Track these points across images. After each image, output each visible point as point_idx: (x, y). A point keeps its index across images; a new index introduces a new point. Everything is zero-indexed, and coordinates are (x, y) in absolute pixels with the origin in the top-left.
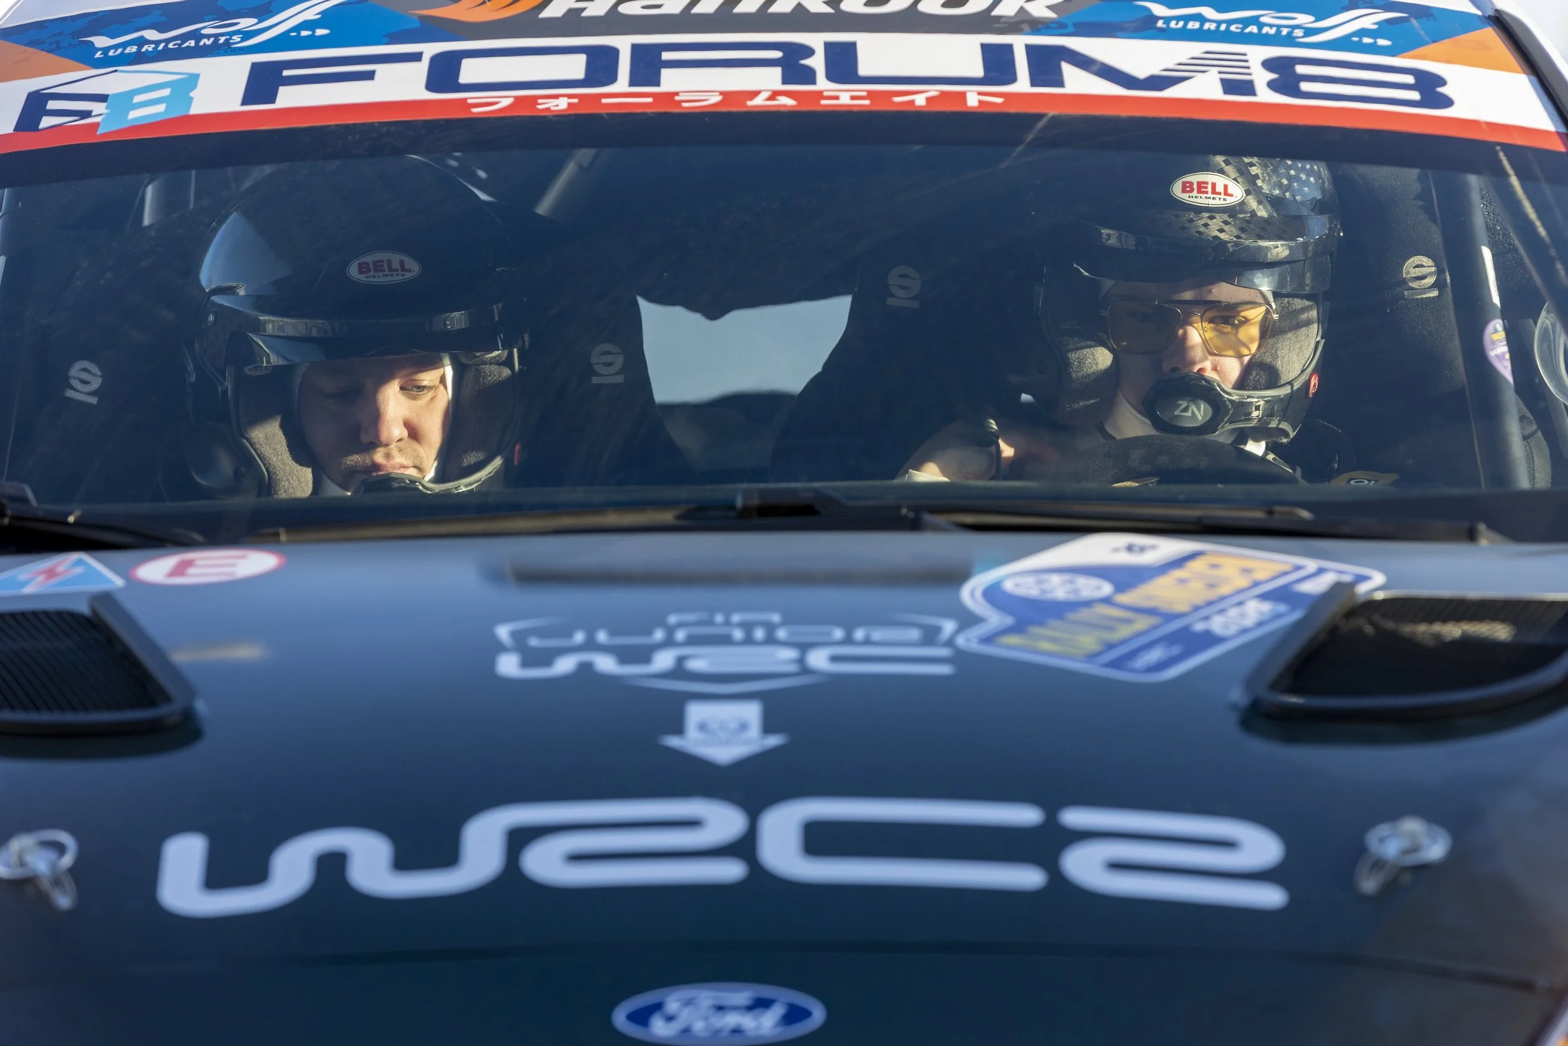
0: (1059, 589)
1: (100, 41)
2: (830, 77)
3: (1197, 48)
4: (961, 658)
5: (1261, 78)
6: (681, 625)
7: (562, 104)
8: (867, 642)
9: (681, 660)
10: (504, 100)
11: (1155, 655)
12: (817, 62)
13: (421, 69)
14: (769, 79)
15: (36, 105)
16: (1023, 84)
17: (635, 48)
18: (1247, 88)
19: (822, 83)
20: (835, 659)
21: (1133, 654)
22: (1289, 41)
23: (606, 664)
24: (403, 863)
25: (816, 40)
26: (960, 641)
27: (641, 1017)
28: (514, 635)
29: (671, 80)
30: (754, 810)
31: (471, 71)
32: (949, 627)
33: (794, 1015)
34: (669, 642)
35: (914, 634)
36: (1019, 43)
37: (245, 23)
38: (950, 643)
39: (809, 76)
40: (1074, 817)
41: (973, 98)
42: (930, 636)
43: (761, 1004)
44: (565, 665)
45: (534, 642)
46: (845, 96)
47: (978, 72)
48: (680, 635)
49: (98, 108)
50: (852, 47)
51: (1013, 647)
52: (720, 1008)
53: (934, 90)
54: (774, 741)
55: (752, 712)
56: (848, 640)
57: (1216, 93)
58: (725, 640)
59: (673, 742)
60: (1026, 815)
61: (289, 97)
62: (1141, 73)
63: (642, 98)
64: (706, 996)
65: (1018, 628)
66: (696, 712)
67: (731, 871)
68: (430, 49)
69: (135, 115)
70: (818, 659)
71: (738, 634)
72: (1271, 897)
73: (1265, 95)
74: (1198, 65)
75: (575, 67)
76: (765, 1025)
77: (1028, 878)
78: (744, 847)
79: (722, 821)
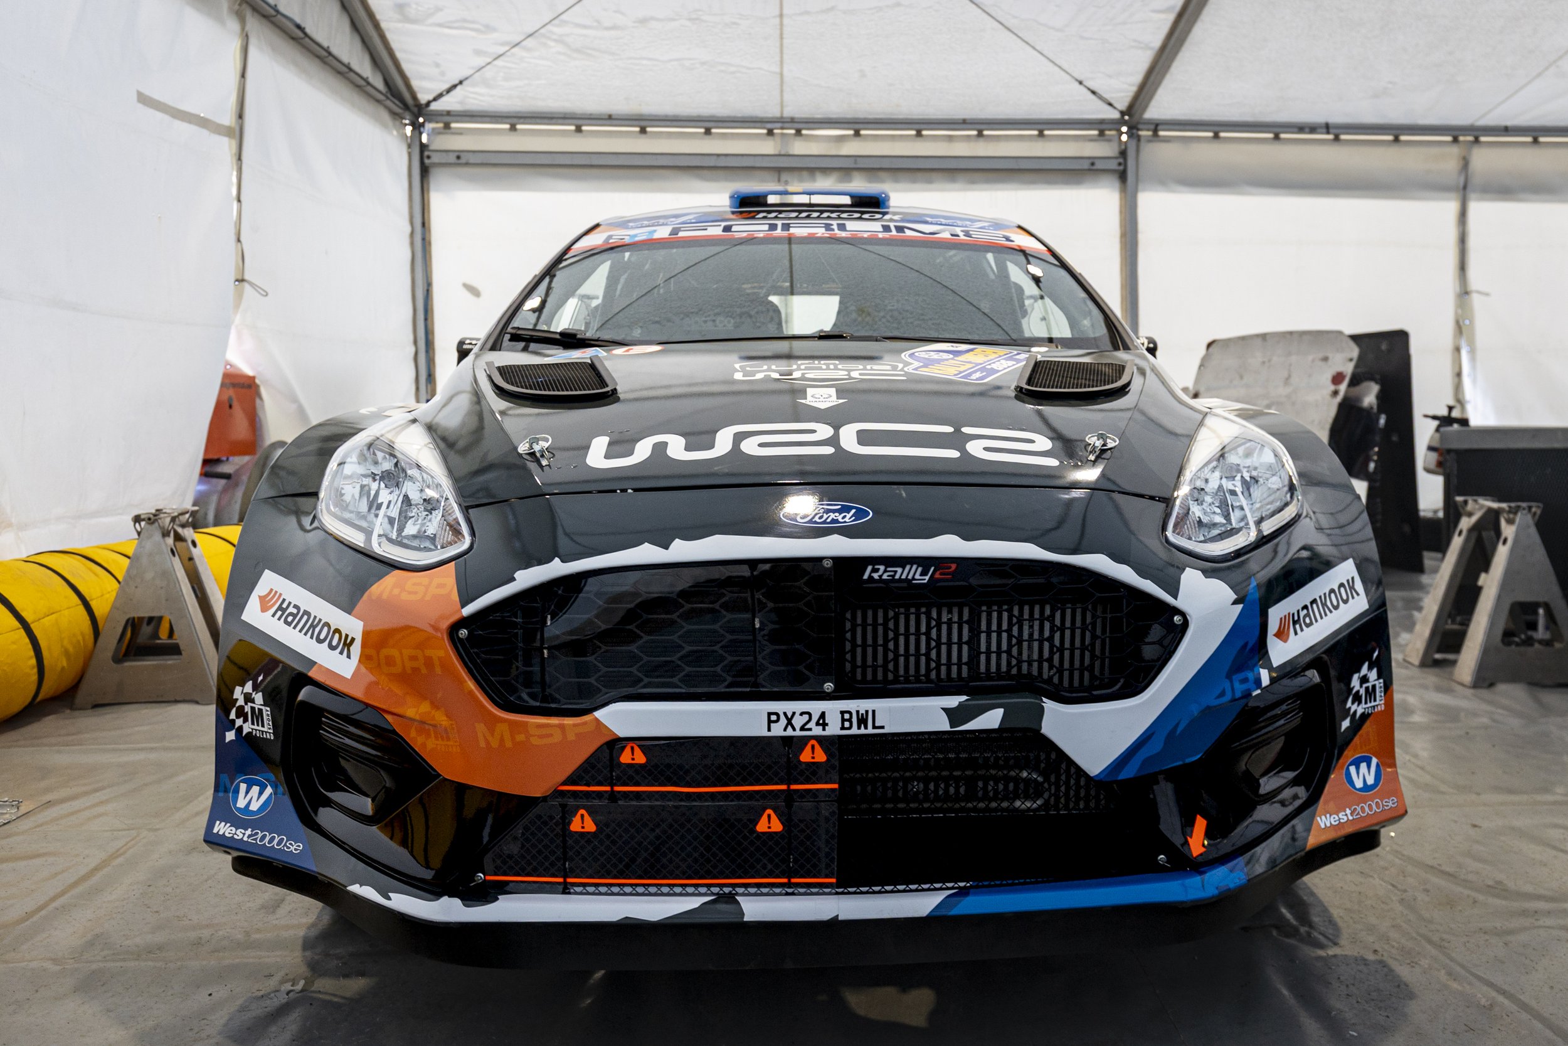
0: (935, 356)
1: (631, 224)
2: (839, 230)
4: (906, 374)
5: (961, 234)
6: (802, 364)
7: (761, 235)
8: (872, 369)
9: (803, 374)
10: (745, 234)
11: (978, 375)
12: (835, 227)
13: (721, 228)
14: (823, 230)
16: (894, 232)
17: (783, 224)
18: (958, 236)
19: (837, 231)
20: (860, 374)
21: (970, 374)
22: (966, 227)
23: (775, 376)
24: (688, 448)
25: (835, 223)
26: (906, 369)
28: (740, 366)
29: (792, 230)
30: (837, 428)
31: (735, 229)
32: (901, 366)
33: (860, 514)
34: (799, 369)
35: (889, 367)
36: (892, 225)
38: (902, 370)
39: (833, 230)
40: (967, 430)
41: (881, 235)
42: (895, 368)
43: (845, 509)
45: (748, 369)
46: (843, 234)
47: (881, 229)
48: (803, 367)
50: (844, 224)
51: (925, 372)
52: (828, 511)
53: (869, 234)
54: (841, 401)
55: (833, 391)
56: (865, 369)
57: (950, 237)
59: (803, 401)
60: (948, 429)
61: (682, 233)
62: (928, 232)
63: (785, 233)
65: (925, 366)
66: (810, 391)
67: (829, 450)
68: (724, 224)
69: (638, 239)
70: (855, 374)
71: (824, 367)
72: (1051, 461)
73: (963, 237)
75: (766, 227)
76: (848, 518)
77: (954, 454)
78: (834, 441)
79: (824, 431)
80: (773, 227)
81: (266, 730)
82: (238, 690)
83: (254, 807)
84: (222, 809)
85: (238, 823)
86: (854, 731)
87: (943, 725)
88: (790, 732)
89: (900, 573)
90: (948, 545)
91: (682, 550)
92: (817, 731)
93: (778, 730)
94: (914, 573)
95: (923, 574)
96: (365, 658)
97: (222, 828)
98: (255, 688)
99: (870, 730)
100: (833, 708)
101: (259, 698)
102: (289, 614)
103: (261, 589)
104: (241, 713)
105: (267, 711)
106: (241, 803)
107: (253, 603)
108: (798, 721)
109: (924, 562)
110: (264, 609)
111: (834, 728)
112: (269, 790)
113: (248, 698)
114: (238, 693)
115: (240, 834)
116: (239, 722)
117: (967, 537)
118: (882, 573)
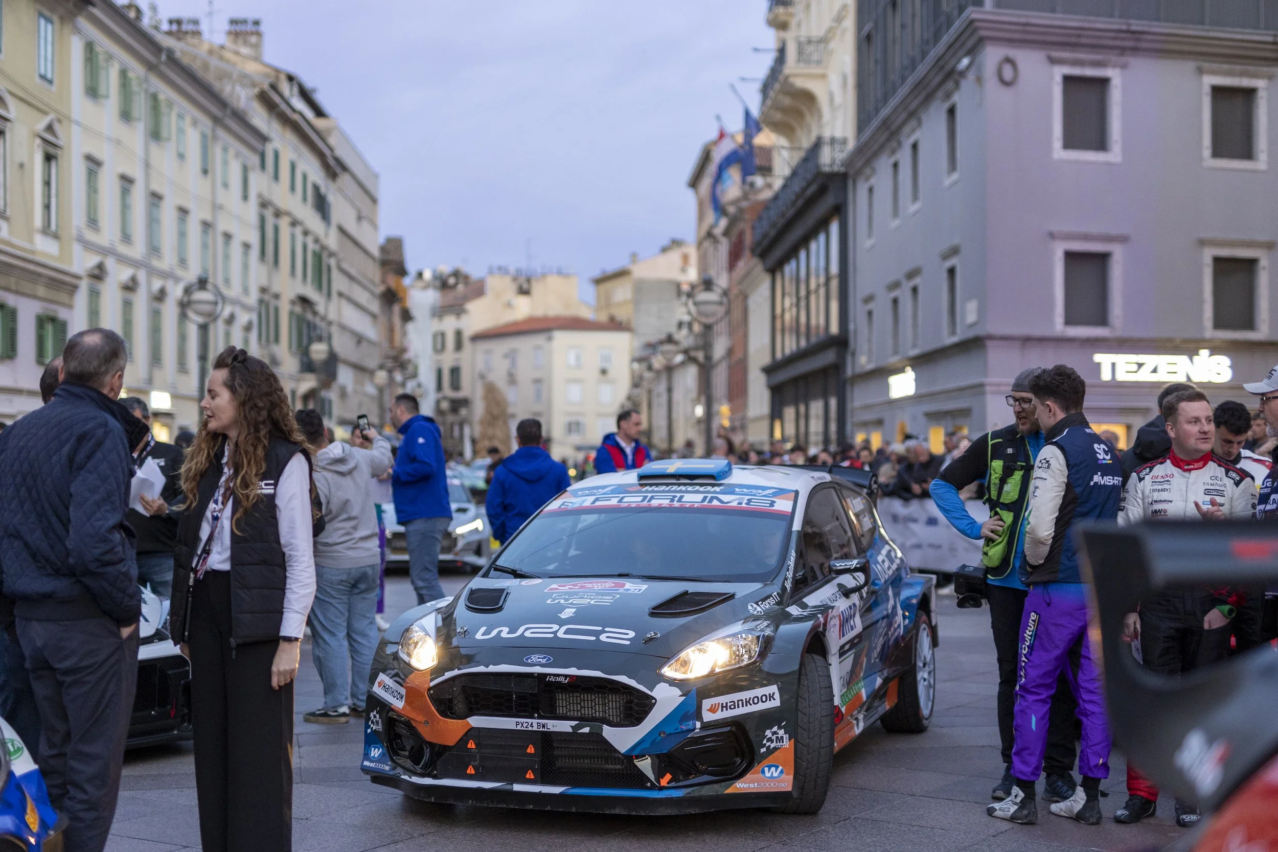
1: (579, 493)
2: (677, 501)
3: (737, 497)
13: (618, 499)
15: (563, 504)
16: (706, 502)
19: (675, 503)
23: (562, 601)
25: (679, 495)
27: (527, 659)
29: (652, 502)
30: (561, 627)
31: (625, 500)
33: (549, 659)
37: (600, 490)
39: (674, 501)
40: (607, 629)
41: (696, 505)
43: (545, 658)
44: (557, 601)
49: (570, 504)
50: (683, 496)
52: (539, 658)
53: (690, 504)
57: (736, 504)
58: (583, 598)
60: (600, 628)
61: (598, 503)
62: (726, 501)
64: (537, 656)
67: (552, 635)
69: (575, 506)
72: (628, 643)
73: (744, 505)
74: (735, 500)
75: (640, 499)
76: (544, 661)
77: (593, 638)
78: (555, 633)
79: (555, 627)
80: (645, 498)
81: (379, 728)
82: (372, 714)
83: (376, 756)
84: (366, 756)
85: (371, 761)
86: (541, 729)
87: (570, 730)
88: (522, 728)
89: (558, 679)
90: (573, 671)
91: (492, 669)
92: (530, 729)
93: (519, 727)
94: (562, 679)
95: (565, 679)
96: (406, 701)
97: (366, 763)
98: (377, 713)
99: (546, 730)
100: (535, 721)
101: (378, 716)
102: (386, 688)
103: (378, 680)
104: (373, 722)
105: (380, 720)
106: (372, 755)
107: (376, 684)
108: (525, 725)
109: (566, 676)
110: (379, 687)
111: (535, 728)
112: (381, 750)
113: (375, 717)
114: (372, 715)
115: (372, 765)
116: (372, 725)
117: (579, 669)
118: (552, 679)
